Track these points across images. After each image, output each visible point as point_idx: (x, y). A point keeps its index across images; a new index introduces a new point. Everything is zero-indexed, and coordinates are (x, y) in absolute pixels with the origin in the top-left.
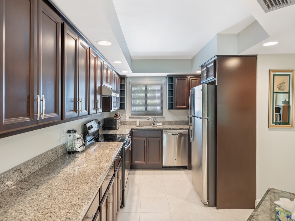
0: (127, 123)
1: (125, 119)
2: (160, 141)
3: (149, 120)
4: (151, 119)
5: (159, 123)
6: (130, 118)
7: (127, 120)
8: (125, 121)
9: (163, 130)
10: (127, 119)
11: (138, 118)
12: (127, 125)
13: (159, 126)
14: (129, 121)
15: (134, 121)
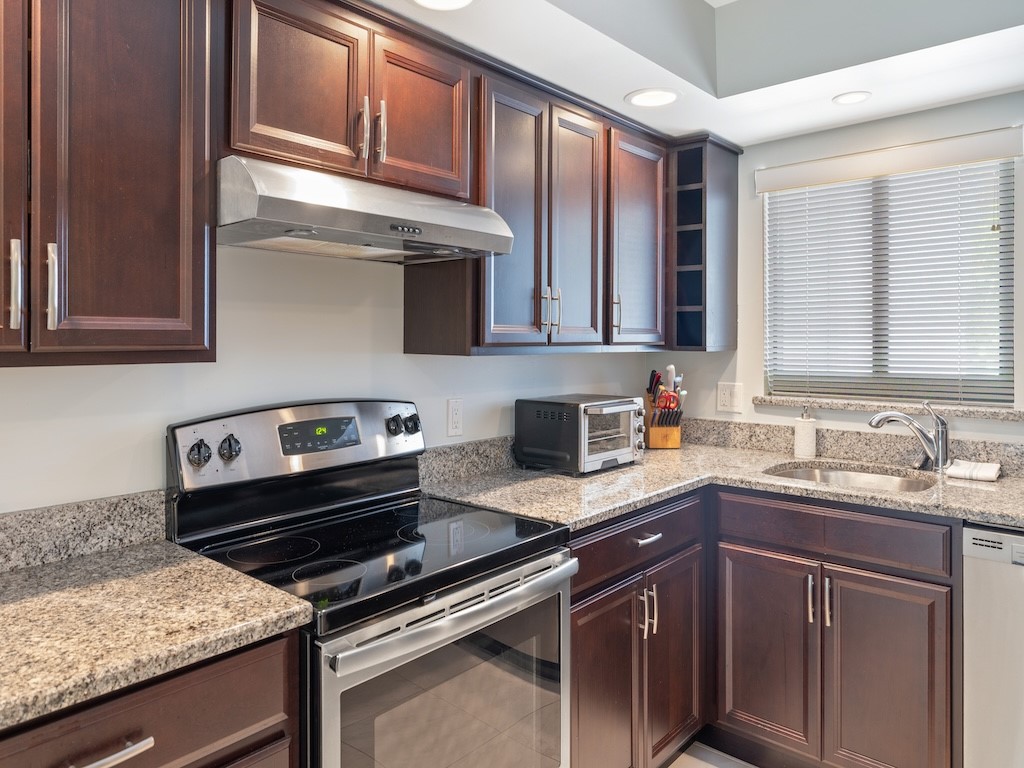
0: (739, 437)
1: (731, 413)
2: (932, 607)
3: (886, 429)
4: (904, 423)
5: (974, 457)
6: (759, 404)
7: (737, 419)
8: (726, 425)
9: (966, 523)
10: (743, 412)
11: (807, 411)
12: (739, 451)
13: (967, 484)
14: (750, 426)
15: (778, 428)
